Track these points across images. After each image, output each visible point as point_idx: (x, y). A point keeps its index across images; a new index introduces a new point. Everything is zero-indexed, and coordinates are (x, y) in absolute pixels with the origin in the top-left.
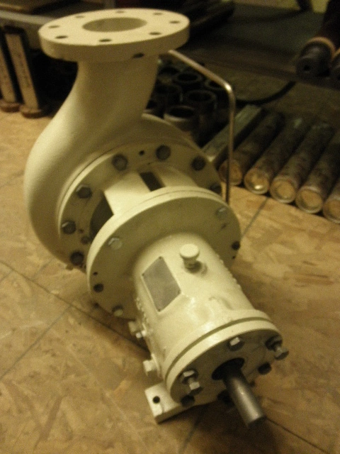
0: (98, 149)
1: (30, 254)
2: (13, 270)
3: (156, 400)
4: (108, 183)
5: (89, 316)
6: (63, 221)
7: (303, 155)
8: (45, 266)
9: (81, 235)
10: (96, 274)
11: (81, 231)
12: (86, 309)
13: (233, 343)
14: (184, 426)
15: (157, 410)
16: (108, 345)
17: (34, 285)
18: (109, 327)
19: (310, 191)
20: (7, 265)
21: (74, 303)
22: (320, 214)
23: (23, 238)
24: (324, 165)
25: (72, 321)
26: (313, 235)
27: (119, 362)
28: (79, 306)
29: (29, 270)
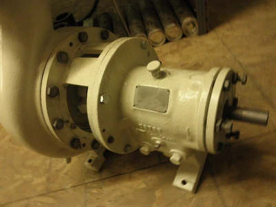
0: (41, 59)
1: (32, 181)
2: (28, 198)
3: (184, 183)
4: (64, 76)
5: (102, 180)
6: (52, 123)
7: (134, 21)
8: (48, 179)
9: (69, 125)
10: (104, 131)
11: (68, 121)
12: (97, 178)
13: (227, 85)
14: (208, 182)
15: (189, 187)
16: (129, 184)
17: (51, 194)
18: (119, 175)
19: (154, 33)
20: (23, 199)
21: (87, 181)
22: (167, 41)
23: (17, 176)
24: (148, 19)
25: (95, 191)
26: (172, 52)
27: (143, 186)
28: (92, 180)
29: (40, 189)
